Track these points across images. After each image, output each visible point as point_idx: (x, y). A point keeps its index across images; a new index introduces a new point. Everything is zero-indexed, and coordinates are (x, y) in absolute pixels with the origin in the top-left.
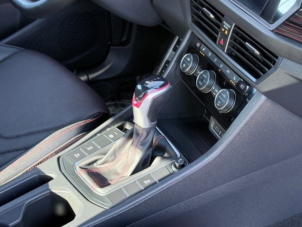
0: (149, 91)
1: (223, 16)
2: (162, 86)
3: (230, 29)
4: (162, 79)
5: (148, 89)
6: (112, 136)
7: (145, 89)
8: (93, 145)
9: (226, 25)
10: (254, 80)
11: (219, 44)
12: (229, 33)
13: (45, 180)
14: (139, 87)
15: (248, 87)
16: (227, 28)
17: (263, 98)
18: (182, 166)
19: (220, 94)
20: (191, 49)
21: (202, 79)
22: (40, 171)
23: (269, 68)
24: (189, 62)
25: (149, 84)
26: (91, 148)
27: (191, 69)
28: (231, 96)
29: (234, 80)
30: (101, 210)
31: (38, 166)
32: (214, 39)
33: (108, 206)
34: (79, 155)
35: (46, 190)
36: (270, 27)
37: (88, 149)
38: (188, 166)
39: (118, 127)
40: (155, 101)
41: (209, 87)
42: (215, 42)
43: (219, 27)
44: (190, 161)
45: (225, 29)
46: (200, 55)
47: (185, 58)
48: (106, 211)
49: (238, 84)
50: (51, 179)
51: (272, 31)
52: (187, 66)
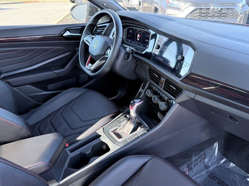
0: (135, 103)
1: (161, 76)
2: (140, 101)
3: (164, 81)
4: (140, 99)
5: (135, 102)
6: (122, 120)
7: (134, 103)
8: (116, 123)
9: (162, 79)
10: (174, 98)
11: (160, 86)
12: (163, 82)
13: (99, 136)
14: (132, 102)
15: (171, 101)
16: (163, 80)
17: (178, 105)
18: (148, 130)
19: (161, 104)
20: (150, 88)
21: (154, 98)
22: (97, 133)
23: (180, 94)
24: (149, 93)
25: (135, 101)
26: (115, 124)
27: (150, 95)
28: (166, 104)
29: (166, 98)
30: (120, 147)
31: (96, 131)
32: (158, 84)
33: (122, 145)
34: (110, 127)
35: (99, 140)
36: (179, 79)
37: (114, 124)
38: (151, 130)
39: (124, 116)
40: (138, 107)
41: (157, 101)
42: (158, 85)
43: (160, 80)
44: (152, 129)
45: (162, 81)
46: (153, 90)
47: (148, 91)
48: (121, 147)
49: (168, 100)
50: (101, 136)
51: (180, 81)
52: (148, 94)
